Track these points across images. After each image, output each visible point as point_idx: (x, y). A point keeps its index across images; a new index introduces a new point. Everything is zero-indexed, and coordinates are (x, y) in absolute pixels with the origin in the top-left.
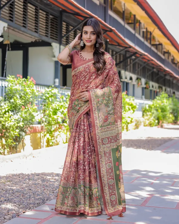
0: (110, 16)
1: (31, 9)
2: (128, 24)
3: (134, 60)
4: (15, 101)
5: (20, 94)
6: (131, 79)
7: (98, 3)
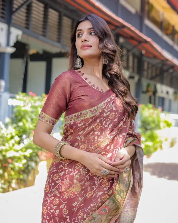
0: (147, 27)
1: (53, 15)
4: (24, 124)
7: (133, 11)
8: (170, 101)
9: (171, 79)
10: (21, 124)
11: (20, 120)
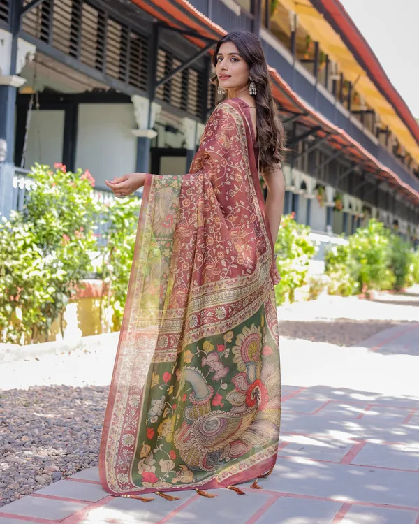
1: (89, 15)
2: (303, 61)
3: (312, 144)
4: (48, 223)
5: (59, 208)
6: (304, 186)
7: (237, 10)
8: (309, 201)
9: (311, 156)
10: (42, 221)
11: (41, 215)
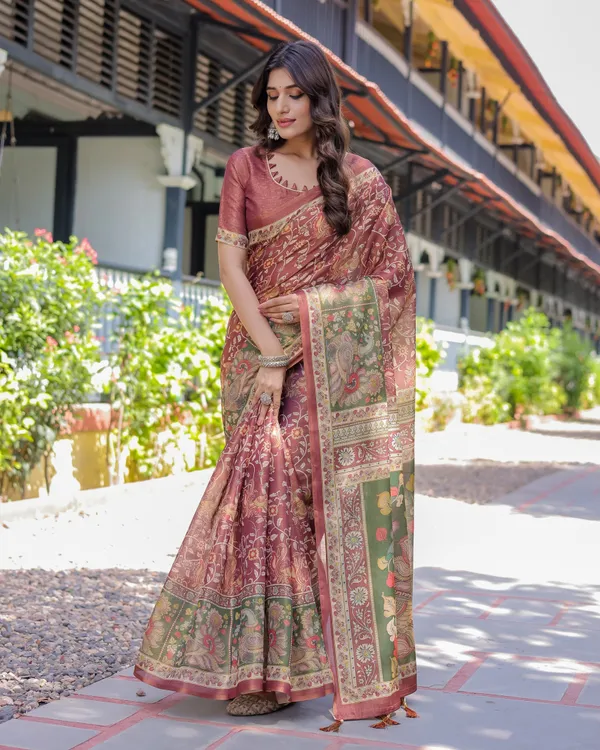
3: (437, 195)
5: (41, 296)
